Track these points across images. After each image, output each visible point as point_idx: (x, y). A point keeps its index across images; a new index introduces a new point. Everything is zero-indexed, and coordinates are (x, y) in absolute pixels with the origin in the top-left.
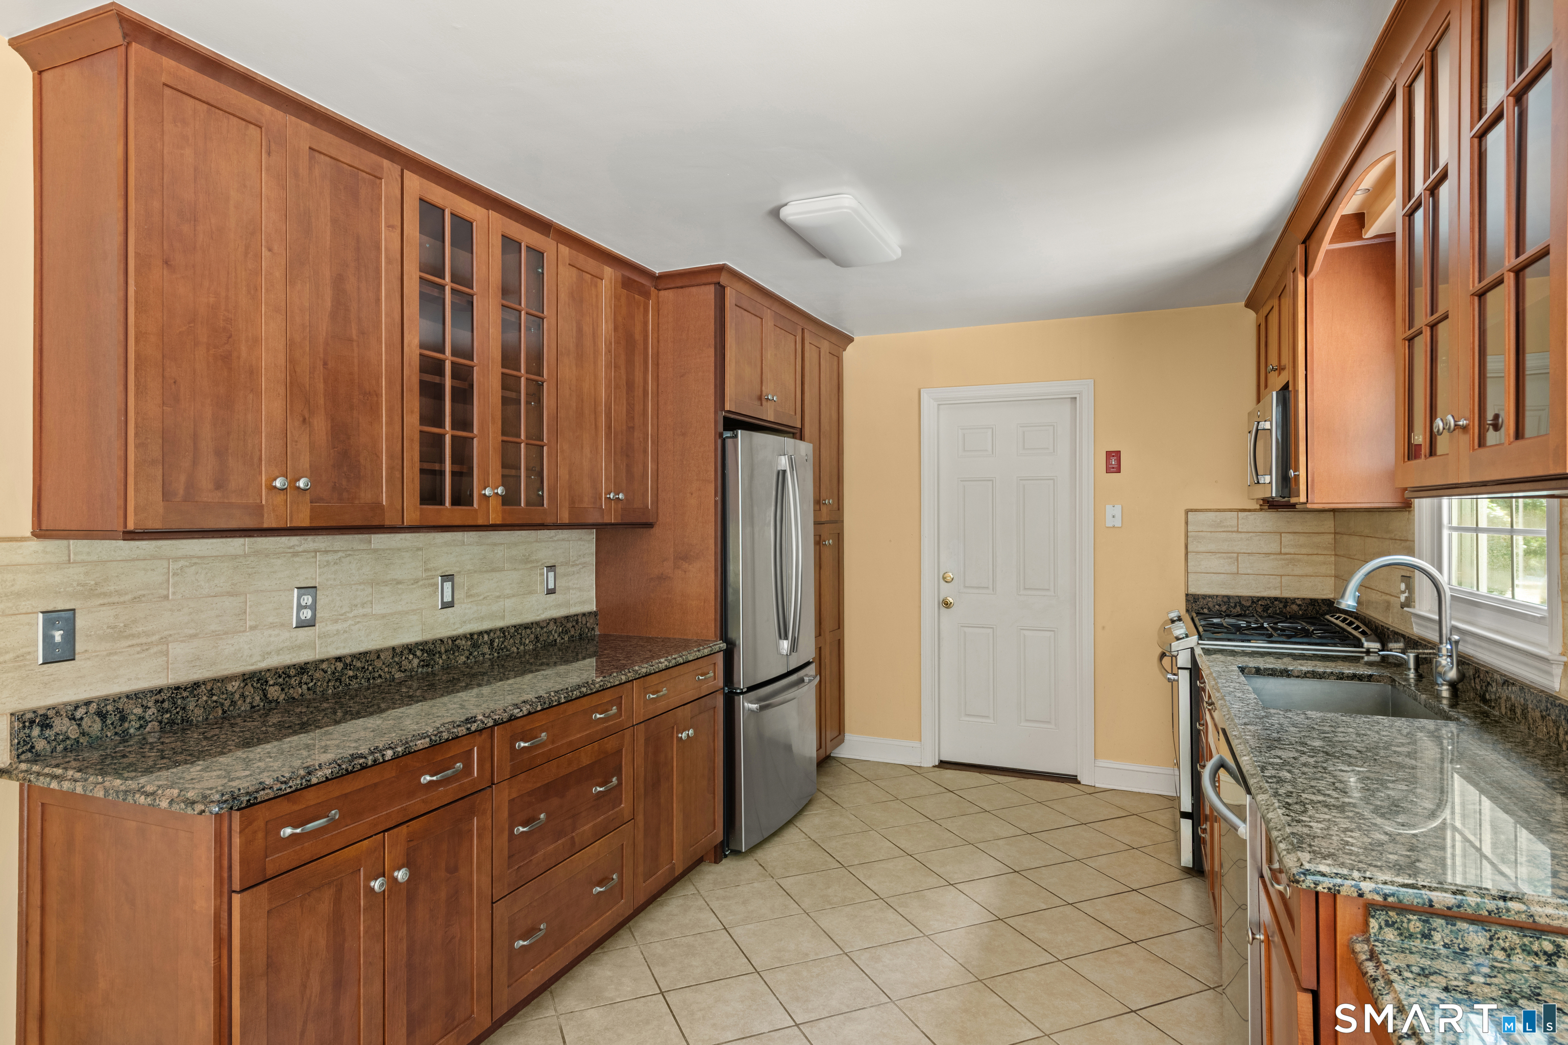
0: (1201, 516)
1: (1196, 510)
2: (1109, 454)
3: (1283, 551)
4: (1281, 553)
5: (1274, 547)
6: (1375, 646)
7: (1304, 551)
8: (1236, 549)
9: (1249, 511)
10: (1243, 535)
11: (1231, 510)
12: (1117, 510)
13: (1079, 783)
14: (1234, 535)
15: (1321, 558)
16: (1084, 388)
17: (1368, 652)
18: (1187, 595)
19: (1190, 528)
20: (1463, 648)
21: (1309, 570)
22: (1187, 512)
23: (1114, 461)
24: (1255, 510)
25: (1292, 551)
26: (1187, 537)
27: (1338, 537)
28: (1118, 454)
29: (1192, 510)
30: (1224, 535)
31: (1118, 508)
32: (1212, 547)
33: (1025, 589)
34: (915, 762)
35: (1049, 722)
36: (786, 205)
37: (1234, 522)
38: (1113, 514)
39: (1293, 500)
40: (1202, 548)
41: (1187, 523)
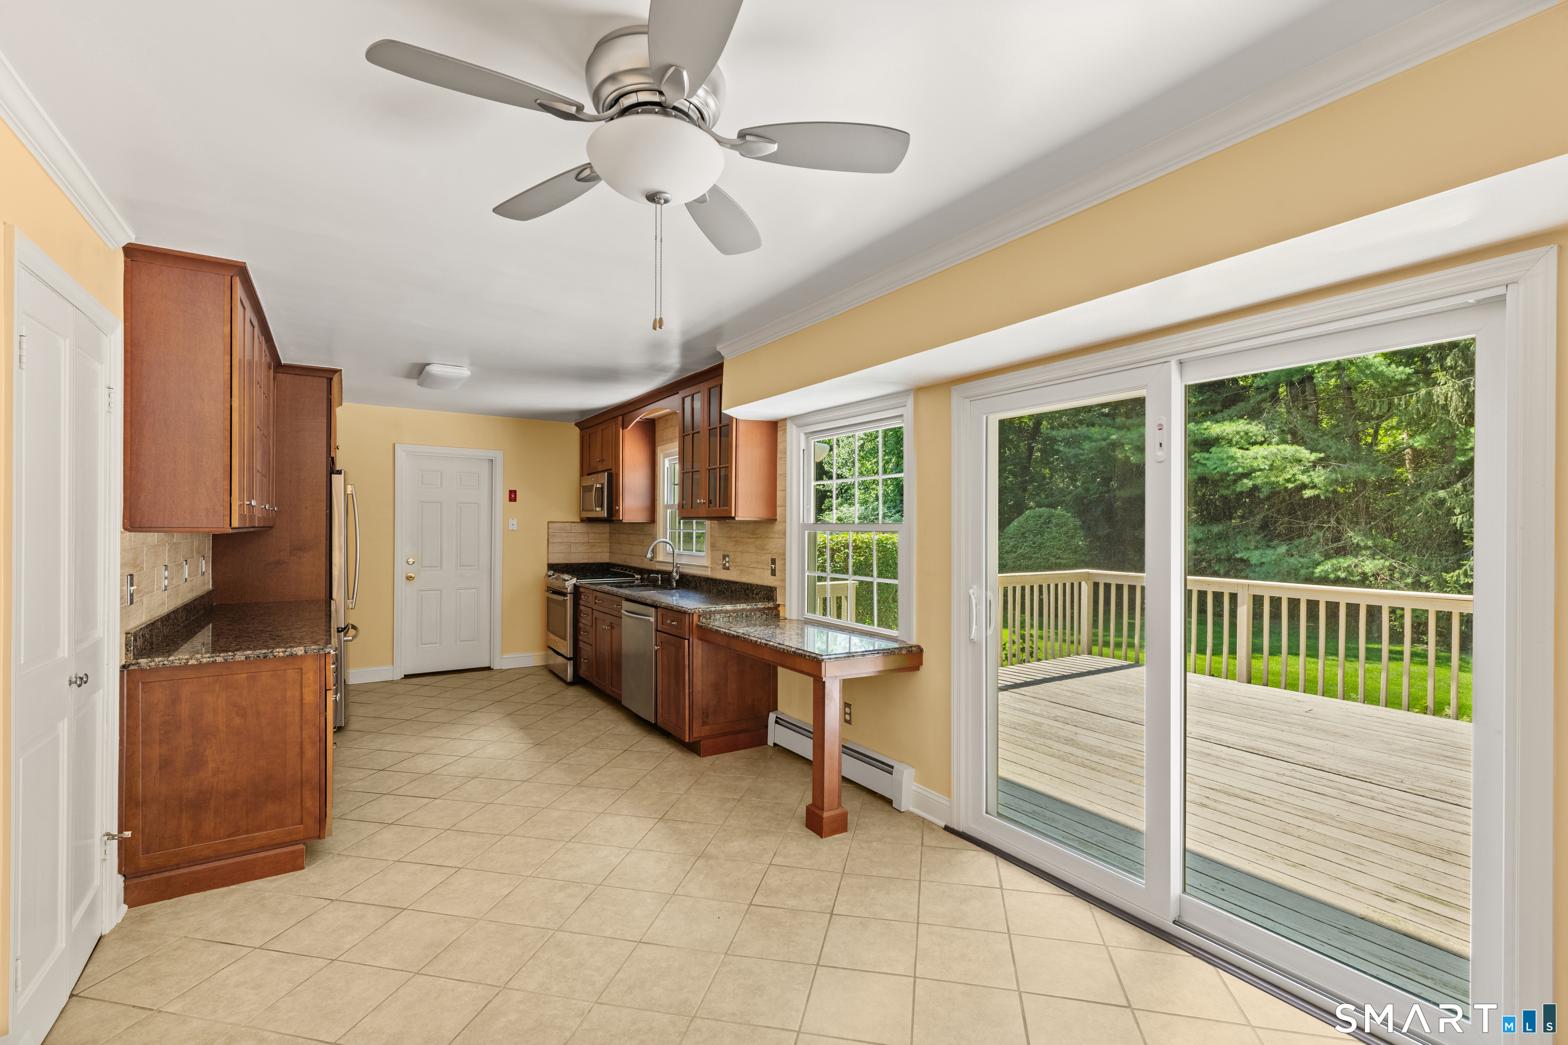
0: (555, 525)
1: (553, 522)
2: (511, 492)
3: (590, 541)
4: (588, 543)
5: (586, 540)
6: (639, 577)
7: (598, 541)
8: (570, 541)
9: (576, 522)
10: (573, 534)
11: (568, 522)
12: (515, 522)
13: (493, 669)
14: (570, 534)
15: (604, 544)
16: (499, 457)
17: (637, 579)
18: (548, 564)
19: (550, 531)
20: (681, 570)
21: (600, 550)
22: (549, 523)
23: (513, 496)
24: (578, 522)
25: (593, 541)
26: (548, 535)
27: (612, 535)
28: (515, 492)
29: (551, 522)
30: (565, 534)
31: (515, 520)
32: (560, 540)
33: (461, 566)
34: (389, 678)
35: (474, 640)
36: (429, 364)
37: (569, 528)
38: (513, 523)
39: (613, 518)
40: (555, 541)
41: (548, 528)
